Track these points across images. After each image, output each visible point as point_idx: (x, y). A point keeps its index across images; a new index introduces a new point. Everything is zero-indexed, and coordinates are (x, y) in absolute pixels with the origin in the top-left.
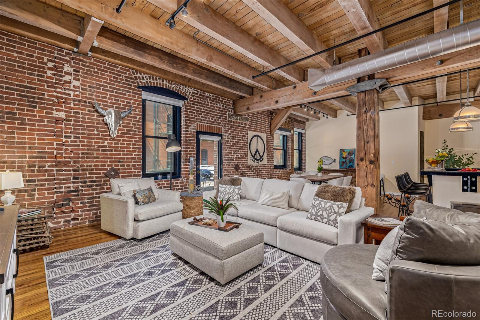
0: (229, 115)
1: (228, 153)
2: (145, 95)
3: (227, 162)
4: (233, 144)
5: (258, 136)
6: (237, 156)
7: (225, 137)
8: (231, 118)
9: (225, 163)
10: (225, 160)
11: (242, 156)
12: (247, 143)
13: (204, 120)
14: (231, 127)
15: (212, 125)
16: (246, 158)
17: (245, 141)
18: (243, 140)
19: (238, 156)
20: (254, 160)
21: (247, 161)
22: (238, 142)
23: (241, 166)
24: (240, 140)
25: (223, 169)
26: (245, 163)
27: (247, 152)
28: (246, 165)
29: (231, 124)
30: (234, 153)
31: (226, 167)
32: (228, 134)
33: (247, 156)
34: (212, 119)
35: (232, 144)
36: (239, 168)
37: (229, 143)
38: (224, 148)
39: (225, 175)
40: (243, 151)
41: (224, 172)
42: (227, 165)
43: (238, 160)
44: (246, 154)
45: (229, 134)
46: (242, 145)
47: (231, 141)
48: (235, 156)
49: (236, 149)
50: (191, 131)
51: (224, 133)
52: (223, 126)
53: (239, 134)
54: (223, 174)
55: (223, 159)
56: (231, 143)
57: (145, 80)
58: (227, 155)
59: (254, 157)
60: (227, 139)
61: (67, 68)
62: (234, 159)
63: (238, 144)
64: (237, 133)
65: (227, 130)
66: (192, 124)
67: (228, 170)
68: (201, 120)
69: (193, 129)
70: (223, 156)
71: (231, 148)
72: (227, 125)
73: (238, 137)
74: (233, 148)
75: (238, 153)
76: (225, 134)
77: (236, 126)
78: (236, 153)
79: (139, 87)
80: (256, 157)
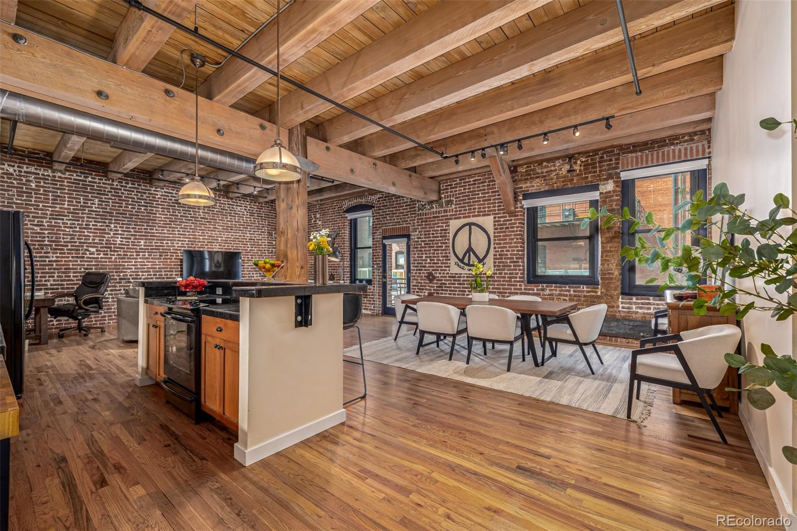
0: (418, 207)
1: (417, 257)
2: (350, 216)
3: (417, 270)
4: (425, 244)
5: (470, 225)
6: (430, 260)
7: (413, 237)
8: (422, 210)
9: (414, 270)
10: (413, 267)
11: (440, 260)
12: (448, 240)
13: (389, 223)
14: (422, 222)
15: (397, 226)
16: (447, 263)
17: (446, 236)
18: (441, 237)
19: (433, 260)
20: (462, 265)
21: (449, 267)
22: (434, 240)
23: (438, 275)
24: (438, 237)
25: (411, 278)
26: (445, 270)
27: (449, 253)
28: (448, 273)
29: (422, 218)
30: (426, 257)
31: (414, 276)
32: (417, 233)
33: (449, 260)
34: (397, 219)
35: (423, 245)
36: (434, 278)
37: (419, 244)
38: (412, 251)
39: (413, 286)
40: (441, 253)
41: (413, 282)
42: (416, 273)
43: (433, 267)
44: (447, 256)
45: (419, 232)
46: (440, 244)
47: (421, 241)
48: (429, 261)
49: (430, 250)
50: (377, 238)
51: (412, 232)
52: (410, 223)
53: (436, 229)
54: (412, 284)
55: (412, 265)
56: (423, 243)
57: (347, 204)
58: (416, 260)
59: (462, 261)
60: (416, 240)
61: (318, 216)
62: (427, 265)
63: (433, 244)
64: (432, 228)
65: (416, 227)
66: (377, 230)
67: (418, 280)
68: (386, 223)
69: (379, 235)
70: (411, 262)
71: (422, 251)
72: (415, 222)
73: (433, 234)
74: (425, 250)
75: (433, 257)
76: (413, 234)
77: (430, 218)
78: (431, 257)
79: (344, 212)
80: (466, 261)
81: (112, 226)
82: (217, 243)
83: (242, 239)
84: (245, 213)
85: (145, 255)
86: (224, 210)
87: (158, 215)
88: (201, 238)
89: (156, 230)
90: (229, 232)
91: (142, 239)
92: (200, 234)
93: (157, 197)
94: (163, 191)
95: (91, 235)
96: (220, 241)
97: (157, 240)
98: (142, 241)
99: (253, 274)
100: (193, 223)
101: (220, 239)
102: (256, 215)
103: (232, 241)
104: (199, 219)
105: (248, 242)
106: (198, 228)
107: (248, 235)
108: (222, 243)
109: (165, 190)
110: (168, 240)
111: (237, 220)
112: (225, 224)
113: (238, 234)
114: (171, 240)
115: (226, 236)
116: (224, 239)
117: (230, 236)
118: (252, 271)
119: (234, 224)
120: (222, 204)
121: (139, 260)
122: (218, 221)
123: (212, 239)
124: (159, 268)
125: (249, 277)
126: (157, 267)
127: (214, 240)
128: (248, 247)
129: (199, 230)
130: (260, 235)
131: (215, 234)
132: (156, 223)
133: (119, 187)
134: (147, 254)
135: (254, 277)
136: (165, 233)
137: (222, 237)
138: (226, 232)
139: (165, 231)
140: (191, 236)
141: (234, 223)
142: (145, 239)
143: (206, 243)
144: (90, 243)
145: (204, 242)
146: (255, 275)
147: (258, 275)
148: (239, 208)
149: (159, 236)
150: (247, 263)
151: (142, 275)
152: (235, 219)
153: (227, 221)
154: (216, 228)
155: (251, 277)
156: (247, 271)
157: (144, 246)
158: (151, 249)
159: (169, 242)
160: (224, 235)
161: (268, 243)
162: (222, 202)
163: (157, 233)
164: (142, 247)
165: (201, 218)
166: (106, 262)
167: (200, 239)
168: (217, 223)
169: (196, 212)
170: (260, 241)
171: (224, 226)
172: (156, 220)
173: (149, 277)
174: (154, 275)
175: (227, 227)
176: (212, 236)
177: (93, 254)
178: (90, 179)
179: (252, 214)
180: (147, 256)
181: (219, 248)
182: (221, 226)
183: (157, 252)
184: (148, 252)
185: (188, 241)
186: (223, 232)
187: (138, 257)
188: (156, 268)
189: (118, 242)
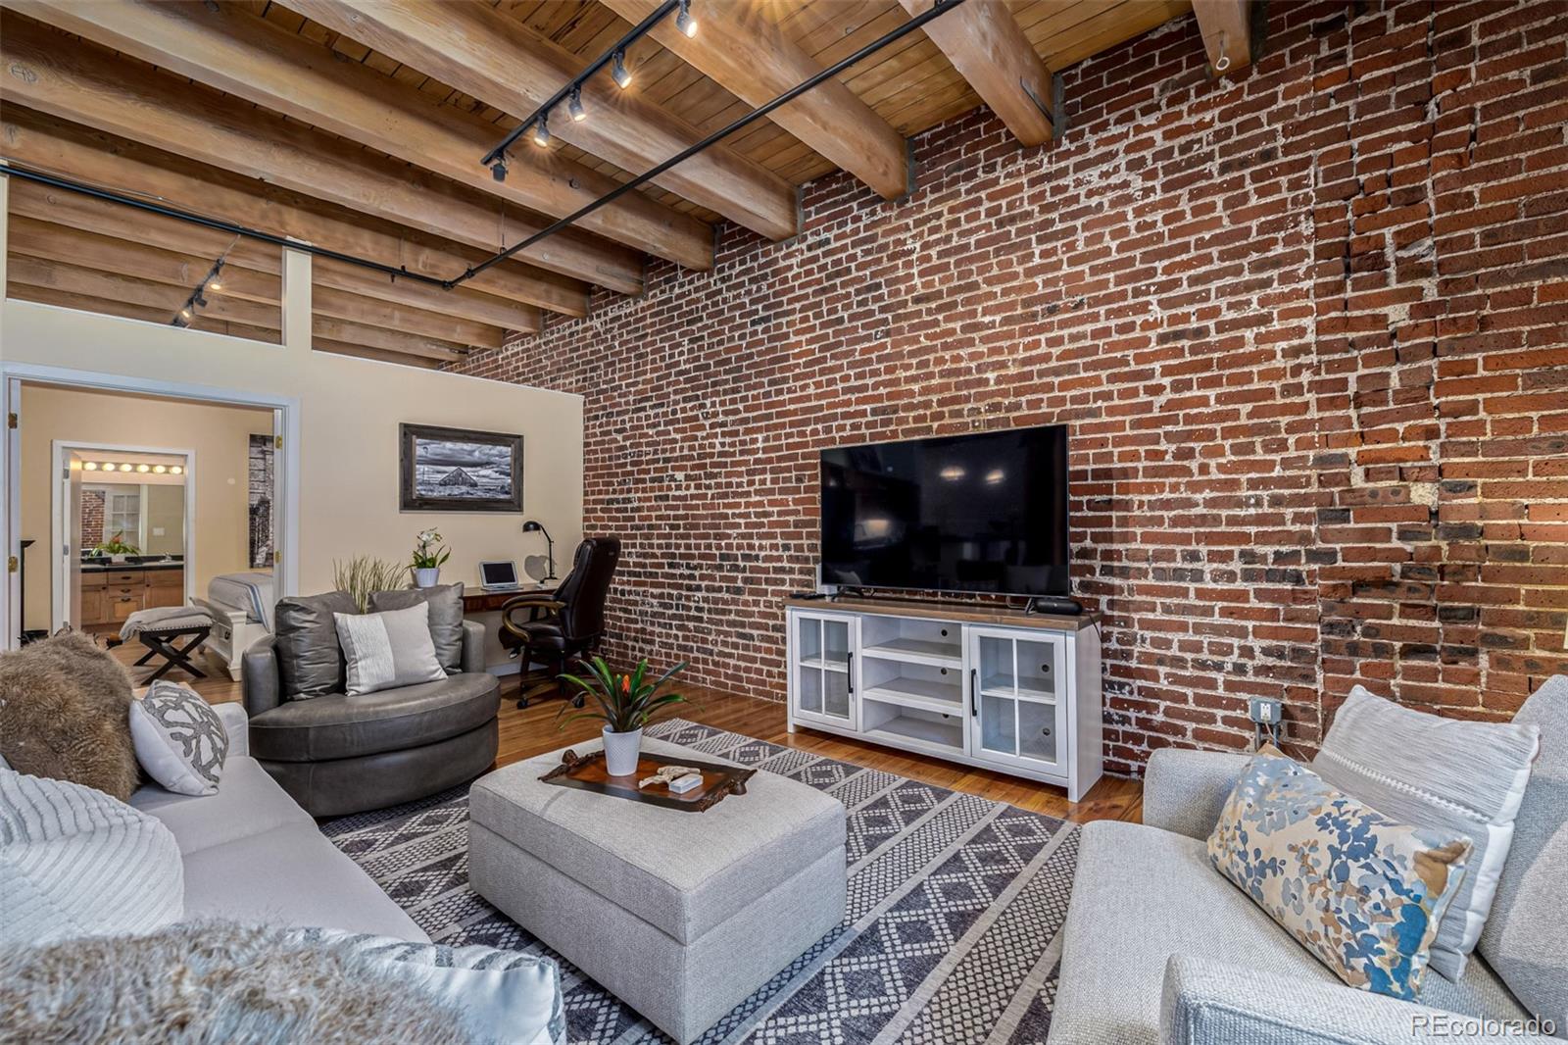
81: (708, 402)
82: (980, 397)
83: (1112, 347)
84: (1137, 183)
85: (763, 482)
86: (1012, 220)
87: (793, 339)
88: (916, 387)
89: (790, 391)
90: (1041, 329)
91: (758, 430)
92: (913, 372)
93: (790, 275)
94: (804, 246)
95: (678, 436)
96: (992, 387)
97: (792, 424)
98: (760, 437)
99: (1194, 557)
100: (887, 334)
101: (991, 376)
102: (1213, 166)
103: (1056, 372)
104: (911, 308)
105: (1155, 356)
106: (907, 348)
107: (1157, 312)
108: (1005, 393)
109: (811, 240)
110: (817, 420)
111: (1081, 247)
112: (1019, 290)
113: (1088, 328)
114: (824, 419)
115: (1021, 355)
116: (1013, 370)
117: (1043, 349)
118: (1185, 539)
119: (1068, 278)
120: (1004, 193)
121: (754, 499)
122: (985, 288)
123: (958, 387)
124: (796, 524)
125: (1160, 574)
126: (791, 518)
127: (968, 384)
128: (1158, 390)
129: (912, 354)
130: (1249, 287)
131: (973, 357)
132: (789, 368)
133: (719, 285)
134: (768, 476)
135: (1197, 576)
136: (808, 398)
137: (1003, 365)
138: (1024, 333)
139: (811, 390)
140: (882, 390)
141: (1066, 269)
142: (768, 428)
143: (935, 408)
144: (676, 459)
145: (927, 405)
146: (1208, 567)
147: (1236, 566)
148: (1093, 175)
149: (795, 412)
150: (1149, 489)
151: (761, 548)
152: (1071, 246)
153: (1030, 273)
154: (977, 327)
155: (1179, 574)
156: (1147, 538)
157: (765, 450)
158: (780, 459)
159: (819, 427)
160: (1013, 349)
161: (1320, 329)
162: (1003, 183)
163: (792, 401)
164: (760, 455)
165: (917, 300)
166: (697, 507)
167: (911, 394)
168: (978, 300)
169: (898, 280)
170: (1249, 334)
171: (1012, 306)
172: (786, 358)
173: (775, 553)
174: (786, 547)
175: (1026, 303)
176: (957, 372)
177: (678, 488)
178: (677, 291)
179: (1183, 174)
180: (769, 485)
181: (990, 423)
182: (998, 309)
183: (788, 469)
184: (773, 471)
185: (874, 412)
186: (1010, 335)
187: (752, 489)
188: (786, 524)
189: (718, 448)
